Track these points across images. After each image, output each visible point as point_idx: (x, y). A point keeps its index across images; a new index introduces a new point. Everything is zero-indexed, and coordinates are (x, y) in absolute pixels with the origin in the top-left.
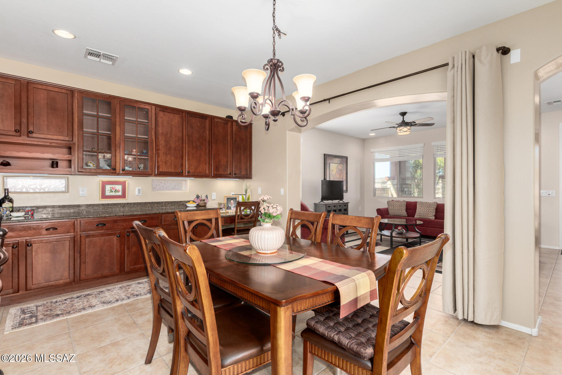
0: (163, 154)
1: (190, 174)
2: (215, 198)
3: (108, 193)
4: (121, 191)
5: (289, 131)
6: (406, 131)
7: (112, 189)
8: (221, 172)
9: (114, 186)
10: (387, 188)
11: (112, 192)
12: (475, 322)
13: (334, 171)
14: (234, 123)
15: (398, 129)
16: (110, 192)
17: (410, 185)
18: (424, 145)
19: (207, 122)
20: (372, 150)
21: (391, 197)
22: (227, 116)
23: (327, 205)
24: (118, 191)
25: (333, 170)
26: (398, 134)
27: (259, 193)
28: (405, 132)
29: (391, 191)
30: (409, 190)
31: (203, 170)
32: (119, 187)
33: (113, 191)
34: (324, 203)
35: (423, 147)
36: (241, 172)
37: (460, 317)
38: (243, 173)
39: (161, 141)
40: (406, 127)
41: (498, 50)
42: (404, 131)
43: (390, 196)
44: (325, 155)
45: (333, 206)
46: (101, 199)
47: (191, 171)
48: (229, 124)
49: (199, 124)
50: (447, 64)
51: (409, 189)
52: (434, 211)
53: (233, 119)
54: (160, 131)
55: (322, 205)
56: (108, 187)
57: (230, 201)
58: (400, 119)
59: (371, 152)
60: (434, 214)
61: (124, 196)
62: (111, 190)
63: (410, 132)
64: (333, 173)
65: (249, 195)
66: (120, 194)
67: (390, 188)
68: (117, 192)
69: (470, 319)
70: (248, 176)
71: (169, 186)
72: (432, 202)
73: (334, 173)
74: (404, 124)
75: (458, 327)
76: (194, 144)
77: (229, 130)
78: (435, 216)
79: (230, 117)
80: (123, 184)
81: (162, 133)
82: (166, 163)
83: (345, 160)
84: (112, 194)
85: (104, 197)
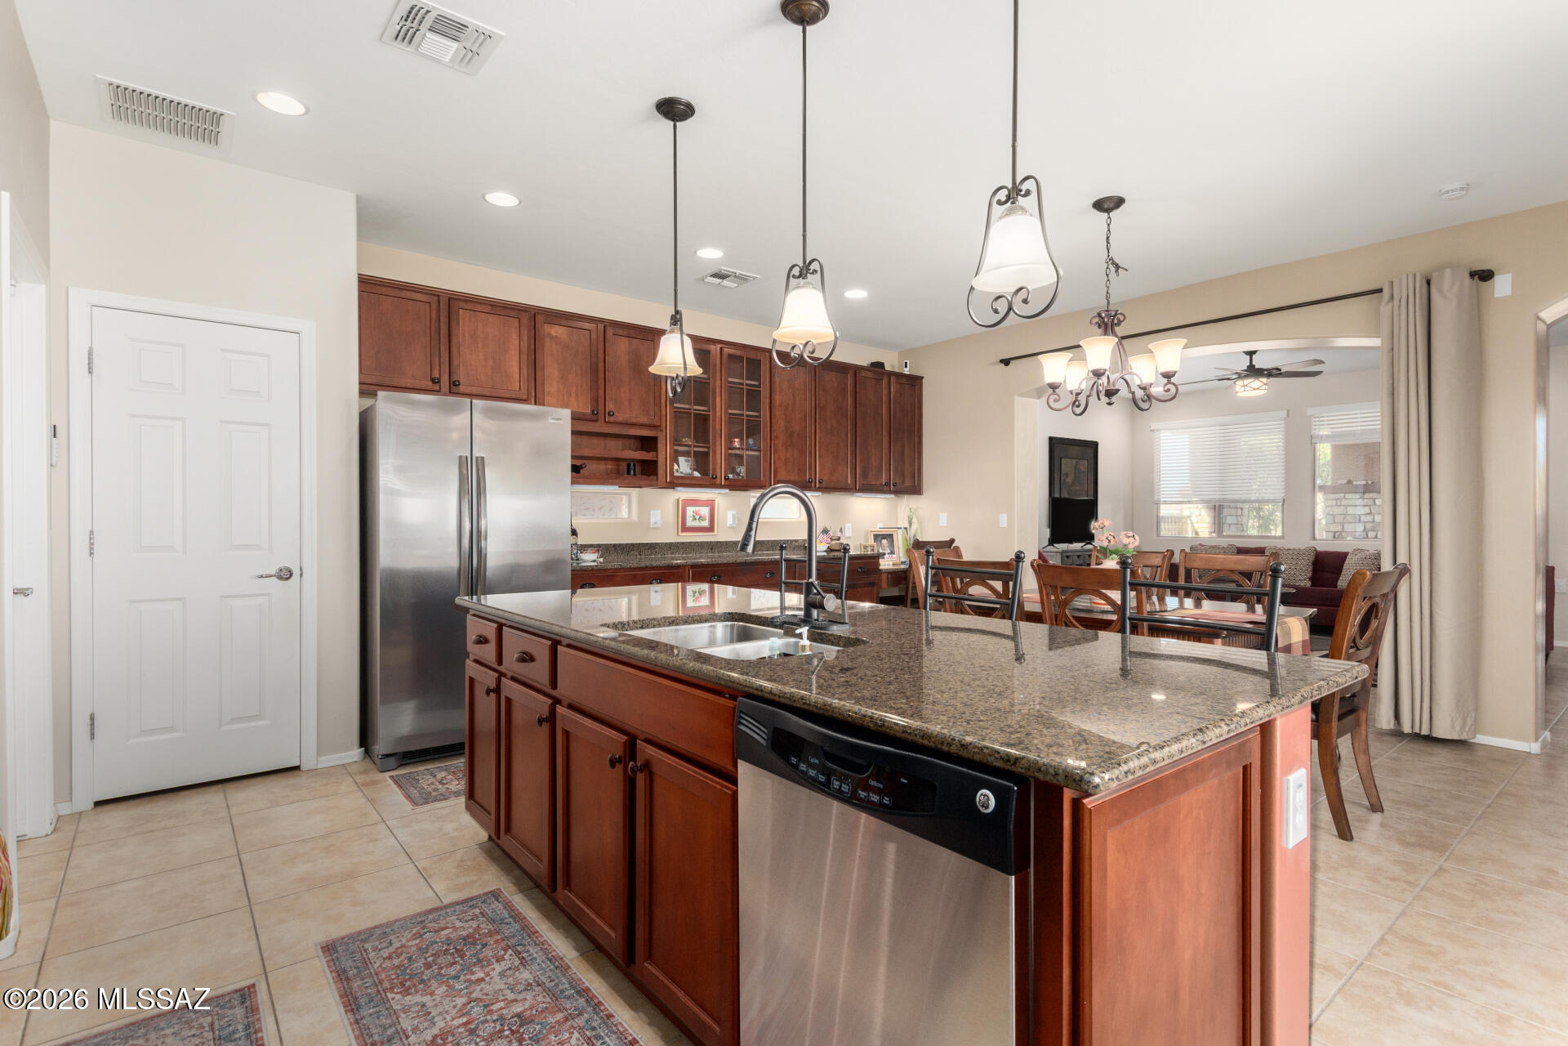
0: (782, 446)
1: (824, 485)
3: (690, 523)
4: (708, 519)
5: (1021, 395)
6: (1258, 389)
7: (695, 514)
8: (872, 481)
9: (697, 508)
10: (1182, 518)
11: (696, 519)
12: (1436, 734)
13: (1069, 477)
14: (892, 378)
15: (1240, 383)
16: (693, 520)
17: (1242, 509)
18: (1288, 415)
19: (850, 377)
20: (1154, 426)
21: (1194, 536)
22: (872, 363)
23: (1064, 554)
24: (704, 520)
25: (1067, 475)
26: (1238, 394)
27: (941, 525)
28: (1255, 389)
29: (1192, 523)
30: (1238, 520)
31: (842, 476)
32: (705, 511)
34: (1055, 550)
35: (1285, 419)
36: (903, 481)
37: (1407, 729)
38: (908, 483)
40: (1257, 379)
41: (1472, 275)
42: (1253, 389)
43: (1190, 535)
44: (1051, 439)
45: (1076, 558)
46: (680, 534)
47: (824, 478)
48: (885, 381)
49: (836, 385)
50: (1380, 291)
51: (1239, 518)
52: (1310, 569)
53: (884, 368)
54: (778, 402)
55: (1052, 554)
56: (690, 510)
57: (881, 541)
58: (1245, 362)
59: (1151, 431)
60: (1309, 575)
61: (711, 529)
62: (694, 516)
63: (1266, 391)
64: (1067, 480)
65: (917, 529)
66: (706, 523)
67: (1189, 517)
68: (702, 520)
69: (1425, 732)
70: (914, 487)
72: (1304, 547)
73: (1071, 481)
74: (1253, 371)
75: (1401, 744)
76: (829, 426)
77: (885, 392)
78: (1311, 579)
79: (879, 365)
80: (711, 504)
81: (780, 406)
82: (786, 462)
83: (1090, 451)
84: (697, 524)
85: (685, 529)
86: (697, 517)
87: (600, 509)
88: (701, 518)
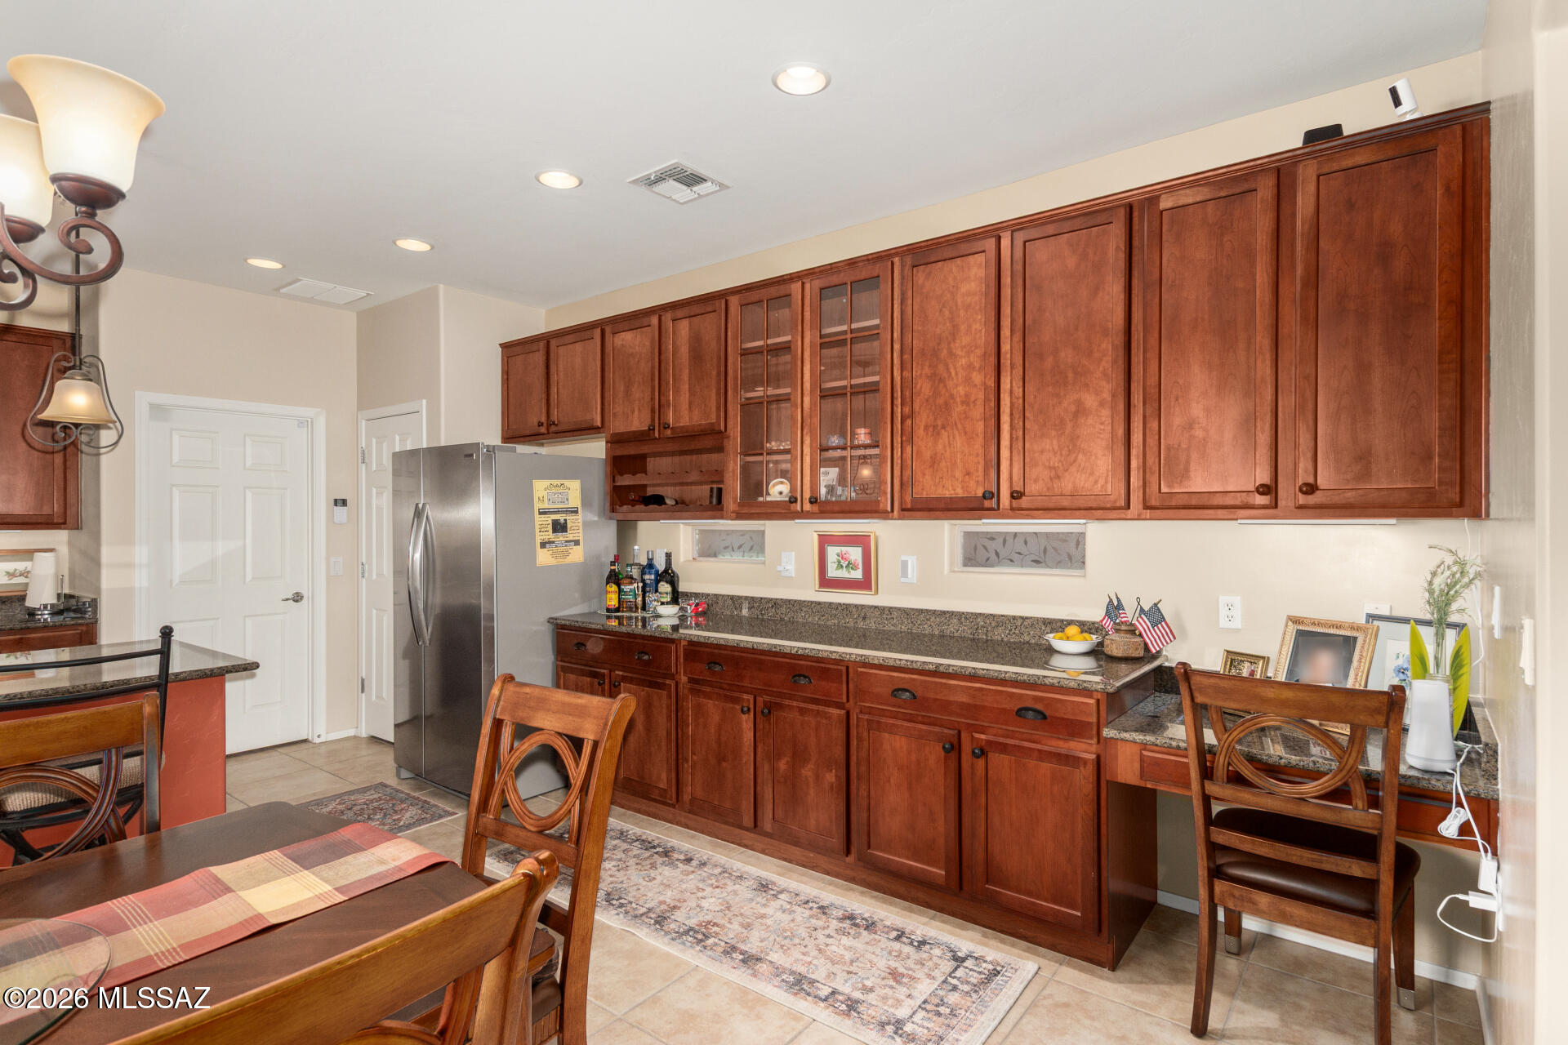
1: (1025, 503)
2: (1237, 624)
3: (833, 572)
4: (860, 566)
7: (840, 558)
9: (844, 549)
11: (842, 567)
16: (837, 569)
24: (855, 568)
31: (1092, 479)
32: (857, 554)
33: (844, 565)
39: (919, 381)
46: (818, 588)
47: (1032, 488)
56: (832, 552)
61: (866, 583)
62: (839, 562)
66: (858, 574)
68: (852, 568)
71: (1019, 553)
80: (865, 542)
84: (843, 574)
85: (826, 582)
86: (845, 564)
87: (740, 547)
88: (851, 566)
